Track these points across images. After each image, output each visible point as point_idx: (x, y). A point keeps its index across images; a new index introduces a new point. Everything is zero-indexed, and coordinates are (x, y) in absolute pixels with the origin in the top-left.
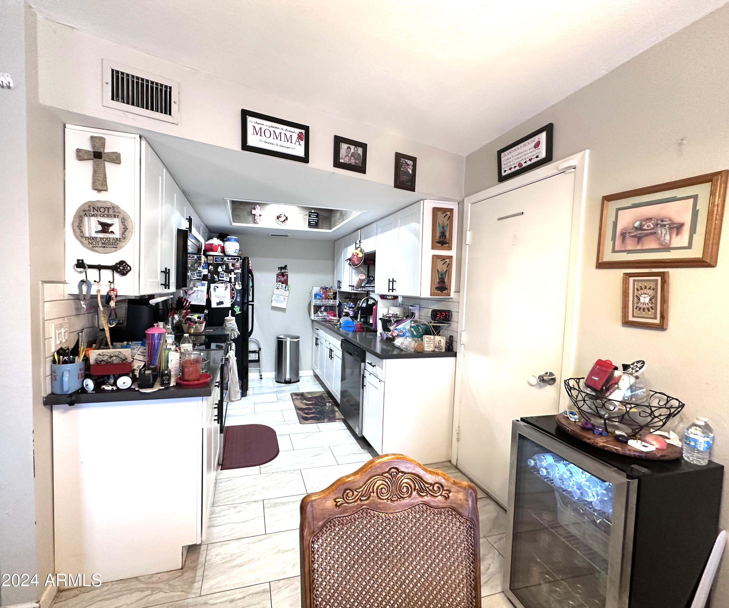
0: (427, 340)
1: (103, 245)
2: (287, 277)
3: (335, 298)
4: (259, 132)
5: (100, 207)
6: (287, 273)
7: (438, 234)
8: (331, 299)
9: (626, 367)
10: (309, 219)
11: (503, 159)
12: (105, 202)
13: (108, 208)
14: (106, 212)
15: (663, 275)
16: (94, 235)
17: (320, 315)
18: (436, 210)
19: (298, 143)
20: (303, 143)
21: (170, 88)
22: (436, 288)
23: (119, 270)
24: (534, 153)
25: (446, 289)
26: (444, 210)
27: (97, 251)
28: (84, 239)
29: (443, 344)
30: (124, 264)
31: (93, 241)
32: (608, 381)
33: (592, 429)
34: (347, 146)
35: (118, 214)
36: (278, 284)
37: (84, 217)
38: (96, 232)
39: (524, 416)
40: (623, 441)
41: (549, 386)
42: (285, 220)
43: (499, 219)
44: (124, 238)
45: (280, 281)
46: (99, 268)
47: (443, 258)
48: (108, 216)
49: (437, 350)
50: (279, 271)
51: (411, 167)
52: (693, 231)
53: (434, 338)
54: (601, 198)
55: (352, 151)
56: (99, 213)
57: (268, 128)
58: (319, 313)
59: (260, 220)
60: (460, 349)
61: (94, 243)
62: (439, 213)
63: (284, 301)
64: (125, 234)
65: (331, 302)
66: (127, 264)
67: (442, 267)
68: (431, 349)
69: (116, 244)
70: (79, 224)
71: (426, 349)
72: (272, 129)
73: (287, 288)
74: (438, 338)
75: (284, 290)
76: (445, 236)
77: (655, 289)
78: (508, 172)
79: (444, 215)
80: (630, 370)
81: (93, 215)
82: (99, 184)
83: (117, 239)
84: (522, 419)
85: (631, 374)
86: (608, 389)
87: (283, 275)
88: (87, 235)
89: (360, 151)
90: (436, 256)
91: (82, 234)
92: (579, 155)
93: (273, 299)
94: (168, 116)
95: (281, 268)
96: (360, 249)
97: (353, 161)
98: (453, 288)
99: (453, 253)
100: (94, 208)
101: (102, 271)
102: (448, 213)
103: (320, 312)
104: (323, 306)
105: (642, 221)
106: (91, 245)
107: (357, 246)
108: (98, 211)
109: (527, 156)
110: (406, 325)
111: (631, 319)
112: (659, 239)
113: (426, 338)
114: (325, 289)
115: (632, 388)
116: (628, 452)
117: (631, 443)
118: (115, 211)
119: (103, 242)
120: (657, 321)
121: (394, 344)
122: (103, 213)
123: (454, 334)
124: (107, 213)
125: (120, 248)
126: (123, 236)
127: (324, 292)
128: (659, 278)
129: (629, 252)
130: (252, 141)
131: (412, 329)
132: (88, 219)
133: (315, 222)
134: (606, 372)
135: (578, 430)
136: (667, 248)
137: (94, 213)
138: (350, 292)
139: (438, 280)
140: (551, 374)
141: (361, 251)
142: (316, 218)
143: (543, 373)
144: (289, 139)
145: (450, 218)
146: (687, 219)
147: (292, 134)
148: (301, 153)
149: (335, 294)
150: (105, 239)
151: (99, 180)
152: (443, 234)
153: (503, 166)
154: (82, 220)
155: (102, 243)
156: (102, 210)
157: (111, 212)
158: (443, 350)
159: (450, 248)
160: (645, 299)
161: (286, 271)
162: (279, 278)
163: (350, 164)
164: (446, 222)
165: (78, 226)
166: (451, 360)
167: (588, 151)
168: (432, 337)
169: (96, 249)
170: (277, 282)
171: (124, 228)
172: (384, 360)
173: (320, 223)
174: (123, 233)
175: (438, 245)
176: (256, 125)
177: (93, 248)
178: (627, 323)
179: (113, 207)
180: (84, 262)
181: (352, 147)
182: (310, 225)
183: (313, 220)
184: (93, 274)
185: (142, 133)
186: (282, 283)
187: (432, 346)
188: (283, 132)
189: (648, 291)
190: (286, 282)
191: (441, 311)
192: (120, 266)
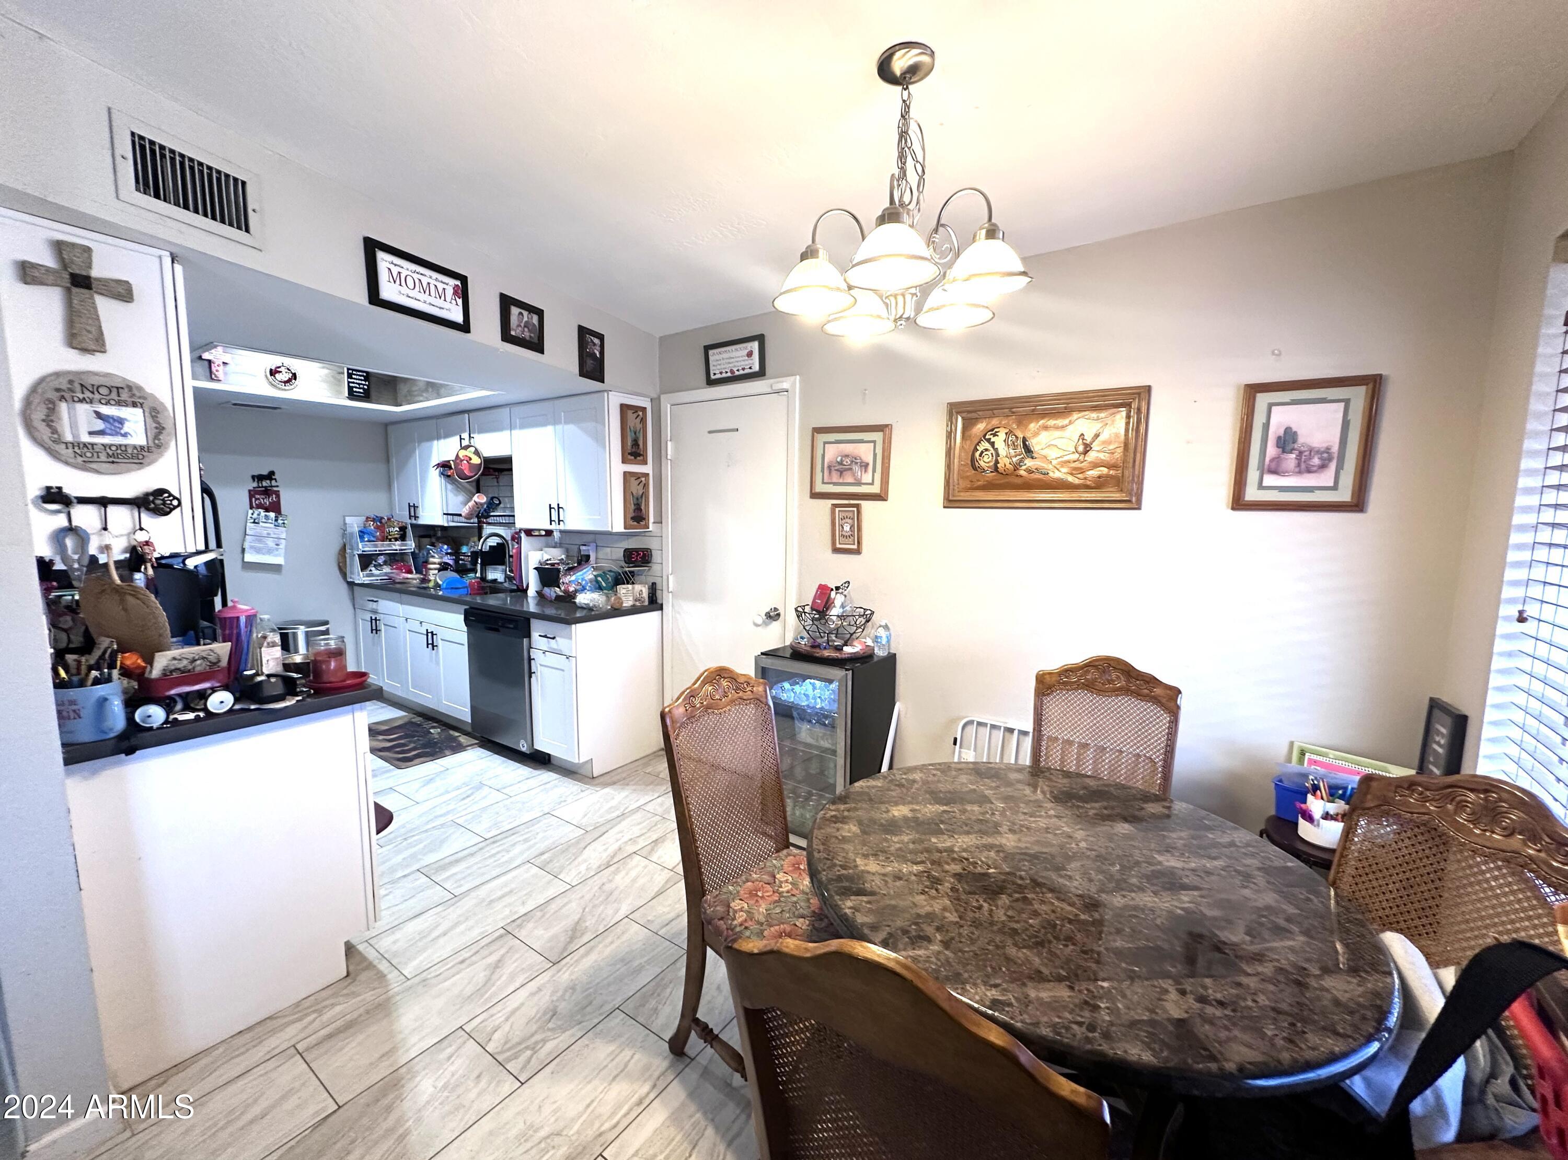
0: (624, 591)
1: (111, 460)
2: (278, 496)
3: (403, 537)
4: (397, 279)
5: (96, 383)
6: (275, 489)
7: (629, 443)
8: (396, 540)
9: (837, 588)
10: (349, 382)
11: (711, 358)
12: (107, 375)
13: (117, 388)
14: (114, 395)
15: (858, 506)
16: (85, 438)
17: (375, 571)
18: (624, 408)
19: (454, 302)
20: (460, 301)
21: (244, 183)
22: (632, 518)
23: (152, 506)
24: (747, 363)
25: (644, 519)
26: (636, 409)
27: (97, 472)
28: (63, 446)
29: (645, 594)
30: (166, 495)
31: (86, 450)
32: (827, 602)
33: (819, 646)
34: (519, 310)
35: (141, 401)
36: (256, 512)
37: (57, 402)
38: (91, 433)
39: (764, 650)
40: (839, 649)
41: (774, 623)
42: (289, 381)
43: (710, 432)
44: (159, 446)
45: (259, 506)
46: (103, 502)
47: (638, 476)
48: (119, 403)
49: (638, 604)
50: (255, 484)
51: (598, 348)
52: (874, 471)
53: (633, 588)
54: (811, 430)
55: (525, 319)
56: (97, 396)
57: (410, 273)
58: (373, 569)
59: (225, 374)
60: (668, 600)
61: (89, 455)
62: (630, 413)
63: (277, 550)
64: (159, 440)
65: (397, 546)
66: (170, 495)
67: (637, 489)
68: (631, 603)
69: (141, 457)
70: (48, 416)
71: (624, 605)
72: (416, 276)
73: (280, 522)
74: (638, 587)
75: (272, 526)
76: (638, 445)
77: (853, 519)
78: (718, 376)
79: (635, 415)
80: (840, 591)
81: (82, 401)
82: (91, 340)
83: (142, 448)
84: (762, 654)
85: (842, 593)
86: (827, 609)
87: (267, 492)
88: (69, 438)
89: (535, 319)
90: (630, 473)
91: (56, 436)
92: (792, 378)
93: (246, 545)
94: (243, 233)
95: (260, 478)
96: (472, 449)
97: (527, 335)
98: (651, 520)
99: (647, 469)
100: (82, 385)
101: (111, 509)
102: (641, 413)
103: (375, 566)
104: (381, 554)
105: (842, 456)
106: (80, 459)
107: (465, 443)
108: (93, 393)
109: (739, 364)
110: (587, 574)
111: (838, 546)
112: (854, 475)
113: (622, 589)
114: (379, 521)
115: (843, 606)
116: (844, 656)
117: (845, 648)
118: (134, 395)
119: (111, 453)
120: (855, 547)
121: (575, 603)
122: (108, 398)
123: (658, 581)
124: (116, 398)
125: (149, 464)
126: (157, 442)
127: (377, 528)
128: (855, 509)
129: (835, 484)
130: (388, 291)
131: (600, 579)
132: (69, 409)
133: (363, 389)
134: (825, 594)
135: (808, 649)
136: (859, 483)
137: (85, 396)
138: (446, 525)
139: (633, 507)
140: (776, 609)
141: (477, 453)
142: (365, 380)
143: (768, 610)
144: (441, 295)
145: (643, 421)
146: (870, 459)
147: (445, 286)
148: (459, 318)
149: (403, 529)
150: (114, 448)
151: (89, 332)
152: (635, 443)
153: (712, 368)
154: (54, 409)
155: (108, 456)
156: (104, 391)
157: (125, 396)
158: (646, 603)
159: (645, 462)
160: (847, 528)
161: (274, 483)
162: (256, 499)
163: (524, 339)
164: (639, 426)
165: (43, 420)
166: (655, 615)
167: (798, 377)
168: (630, 586)
169: (94, 466)
170: (251, 508)
171: (156, 428)
172: (573, 626)
173: (373, 394)
174: (156, 437)
175: (630, 457)
176: (392, 267)
177: (85, 466)
178: (836, 550)
179: (130, 388)
180: (65, 490)
181: (525, 313)
182: (352, 395)
183: (359, 384)
184: (85, 517)
185: (174, 250)
186: (267, 510)
187: (631, 598)
188: (433, 282)
189: (848, 520)
190: (275, 507)
191: (637, 550)
192: (155, 498)
